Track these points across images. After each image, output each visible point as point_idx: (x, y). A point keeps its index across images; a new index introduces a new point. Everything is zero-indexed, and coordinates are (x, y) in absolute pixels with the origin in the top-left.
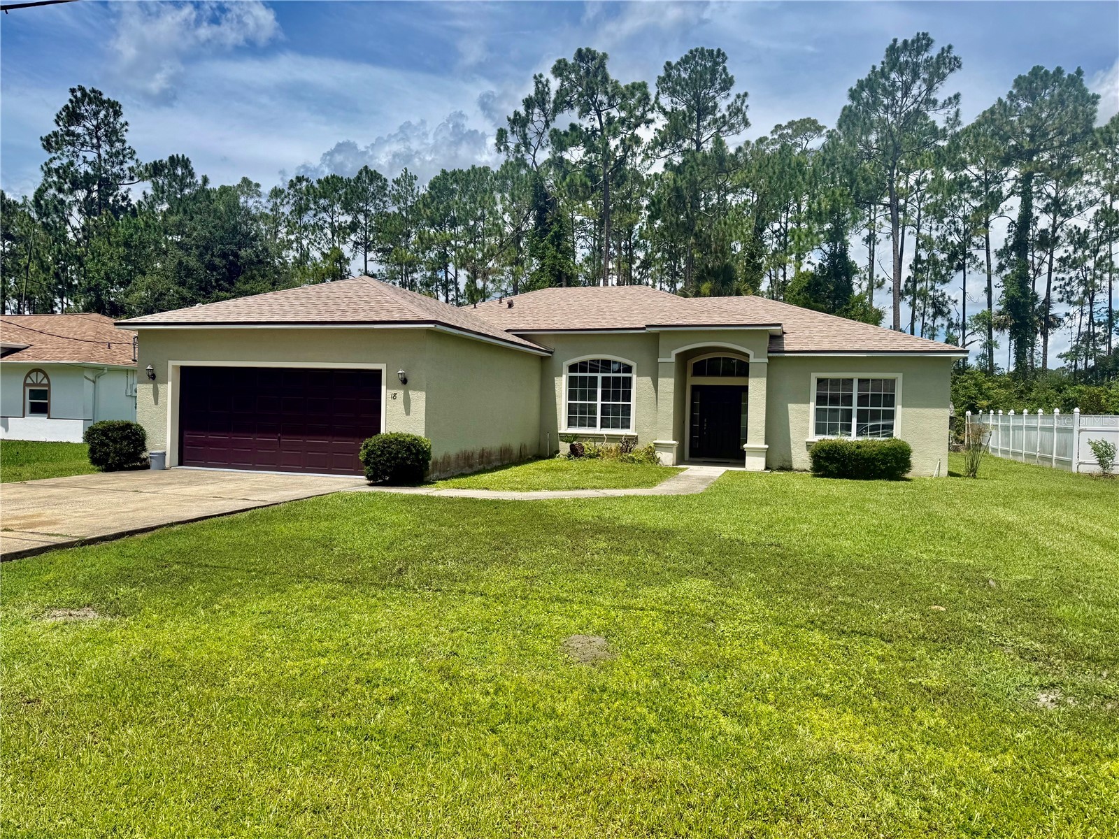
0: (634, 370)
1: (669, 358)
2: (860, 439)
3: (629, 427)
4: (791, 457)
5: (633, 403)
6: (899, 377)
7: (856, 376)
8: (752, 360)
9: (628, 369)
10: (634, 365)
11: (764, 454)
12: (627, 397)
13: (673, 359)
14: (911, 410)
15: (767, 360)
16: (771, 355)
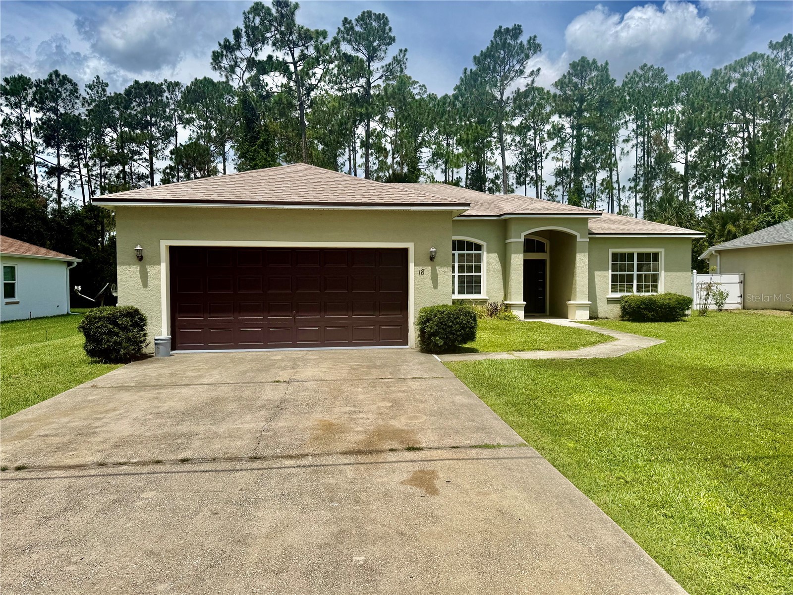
0: (485, 248)
1: (517, 239)
2: (638, 294)
3: (480, 293)
4: (597, 309)
5: (484, 274)
6: (662, 251)
7: (636, 251)
8: (578, 239)
9: (478, 247)
10: (484, 244)
11: (588, 308)
12: (479, 269)
13: (522, 240)
14: (669, 274)
15: (588, 240)
16: (591, 236)
